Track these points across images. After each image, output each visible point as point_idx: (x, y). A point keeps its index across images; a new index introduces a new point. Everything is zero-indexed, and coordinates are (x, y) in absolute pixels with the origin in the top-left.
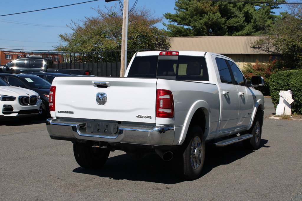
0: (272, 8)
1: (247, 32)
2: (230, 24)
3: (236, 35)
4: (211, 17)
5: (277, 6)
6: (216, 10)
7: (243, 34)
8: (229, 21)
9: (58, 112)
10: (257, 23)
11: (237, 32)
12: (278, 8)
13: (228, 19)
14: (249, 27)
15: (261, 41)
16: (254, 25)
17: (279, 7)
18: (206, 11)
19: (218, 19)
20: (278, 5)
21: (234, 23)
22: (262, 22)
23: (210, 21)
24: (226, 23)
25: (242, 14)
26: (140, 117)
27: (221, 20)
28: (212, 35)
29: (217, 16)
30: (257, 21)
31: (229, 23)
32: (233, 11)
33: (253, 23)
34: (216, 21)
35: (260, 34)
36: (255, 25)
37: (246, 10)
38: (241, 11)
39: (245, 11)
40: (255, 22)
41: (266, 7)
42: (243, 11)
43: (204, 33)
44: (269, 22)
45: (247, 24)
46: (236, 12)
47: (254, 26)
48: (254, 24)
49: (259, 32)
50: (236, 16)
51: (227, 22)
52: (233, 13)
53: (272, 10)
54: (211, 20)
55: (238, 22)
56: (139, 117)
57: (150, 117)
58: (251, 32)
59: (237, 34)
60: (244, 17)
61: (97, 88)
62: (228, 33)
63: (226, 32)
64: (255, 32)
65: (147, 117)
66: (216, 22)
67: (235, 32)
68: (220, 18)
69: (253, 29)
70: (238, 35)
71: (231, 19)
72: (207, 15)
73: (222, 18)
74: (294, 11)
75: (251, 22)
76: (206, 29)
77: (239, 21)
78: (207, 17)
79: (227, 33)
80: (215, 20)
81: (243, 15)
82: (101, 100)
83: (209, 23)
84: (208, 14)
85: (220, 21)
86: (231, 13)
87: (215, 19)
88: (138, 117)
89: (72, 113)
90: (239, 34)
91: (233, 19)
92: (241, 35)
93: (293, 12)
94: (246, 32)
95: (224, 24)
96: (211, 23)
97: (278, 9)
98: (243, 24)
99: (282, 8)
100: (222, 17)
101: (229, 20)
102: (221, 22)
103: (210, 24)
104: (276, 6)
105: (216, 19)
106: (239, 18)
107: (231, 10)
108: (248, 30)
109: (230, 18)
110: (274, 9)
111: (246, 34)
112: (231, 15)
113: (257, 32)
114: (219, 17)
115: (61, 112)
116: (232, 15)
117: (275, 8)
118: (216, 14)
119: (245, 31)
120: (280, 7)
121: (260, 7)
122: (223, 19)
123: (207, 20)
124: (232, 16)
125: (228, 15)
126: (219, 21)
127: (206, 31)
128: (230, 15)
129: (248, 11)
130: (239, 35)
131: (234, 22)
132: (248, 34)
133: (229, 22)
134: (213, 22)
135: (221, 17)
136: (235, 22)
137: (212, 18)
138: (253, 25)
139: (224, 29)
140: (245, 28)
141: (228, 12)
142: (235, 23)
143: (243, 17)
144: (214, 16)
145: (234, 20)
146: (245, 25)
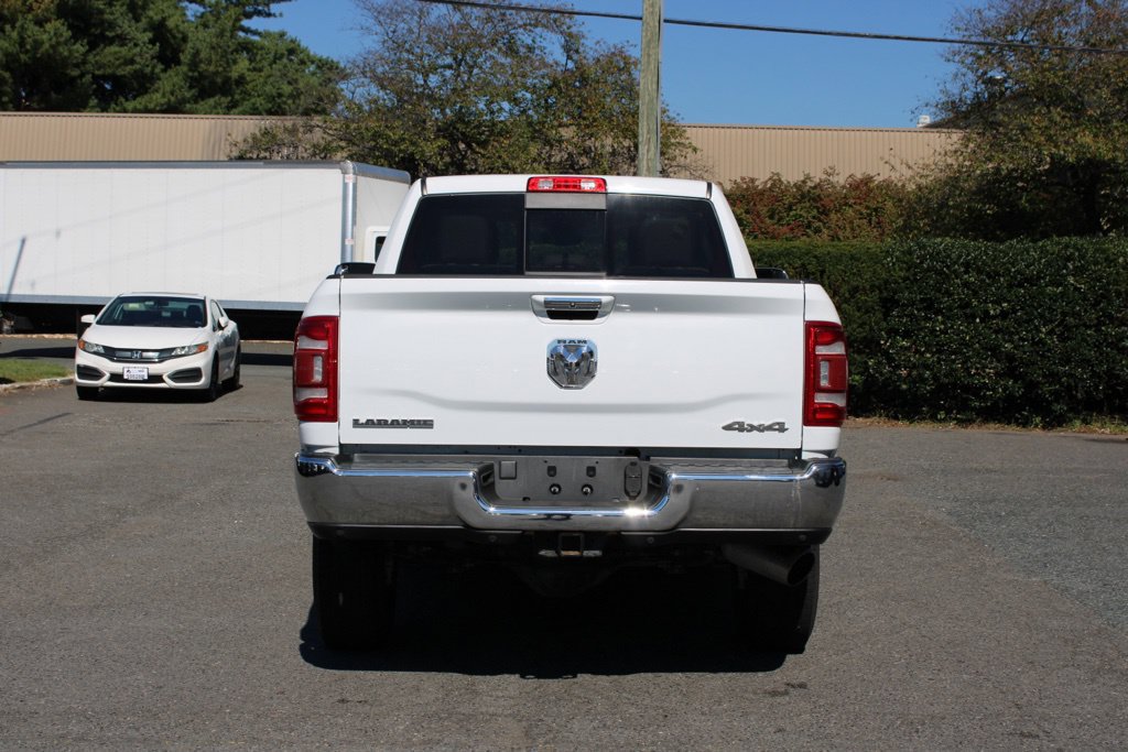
0: (248, 16)
1: (169, 100)
2: (100, 66)
3: (125, 111)
4: (29, 37)
5: (266, 9)
6: (47, 10)
7: (151, 106)
8: (98, 54)
9: (356, 423)
10: (203, 66)
11: (127, 100)
12: (269, 15)
13: (92, 46)
14: (171, 81)
15: (269, 137)
16: (190, 74)
17: (272, 12)
18: (6, 12)
19: (58, 43)
20: (268, 5)
21: (117, 62)
22: (221, 65)
23: (27, 52)
24: (84, 62)
25: (145, 31)
26: (741, 427)
27: (70, 51)
28: (35, 105)
29: (55, 34)
30: (201, 61)
31: (96, 62)
32: (112, 17)
33: (189, 65)
34: (51, 51)
35: (215, 107)
36: (196, 74)
37: (157, 18)
38: (137, 20)
39: (151, 18)
40: (194, 65)
41: (226, 9)
42: (144, 20)
43: (5, 99)
44: (242, 65)
45: (164, 71)
46: (120, 22)
47: (191, 78)
48: (190, 70)
49: (211, 101)
50: (122, 40)
51: (90, 57)
52: (112, 25)
53: (245, 23)
54: (28, 47)
55: (132, 62)
56: (735, 429)
57: (781, 428)
58: (184, 101)
59: (130, 105)
60: (154, 44)
61: (548, 320)
62: (96, 101)
63: (89, 97)
64: (196, 102)
65: (770, 428)
66: (49, 55)
67: (122, 99)
68: (66, 43)
69: (191, 87)
70: (132, 112)
71: (105, 47)
72: (13, 27)
73: (74, 44)
74: (394, 32)
75: (178, 63)
76: (11, 81)
77: (135, 55)
78: (15, 35)
79: (93, 102)
80: (47, 50)
81: (150, 35)
82: (571, 367)
83: (20, 59)
84: (18, 24)
85: (66, 53)
86: (103, 22)
87: (47, 46)
88: (728, 428)
89: (427, 424)
90: (139, 107)
91: (114, 48)
92: (147, 111)
93: (391, 35)
94: (166, 100)
95: (77, 66)
96: (30, 62)
97: (267, 19)
98: (148, 70)
99: (281, 15)
100: (75, 38)
101: (98, 50)
102: (69, 58)
103: (26, 64)
104: (260, 8)
105: (52, 46)
106: (136, 45)
107: (101, 12)
108: (172, 94)
109: (102, 45)
110: (255, 18)
111: (165, 107)
112: (102, 34)
113: (203, 100)
114: (62, 39)
115: (370, 424)
116: (107, 33)
117: (259, 13)
118: (48, 26)
119: (159, 95)
120: (277, 14)
121: (201, 10)
122: (79, 48)
123: (14, 49)
124: (108, 37)
125: (93, 30)
126: (61, 54)
127: (9, 90)
128: (99, 31)
129: (164, 19)
130: (135, 111)
131: (118, 59)
132: (173, 109)
133: (98, 58)
134: (38, 56)
135: (71, 38)
136: (121, 61)
137: (35, 41)
138: (185, 74)
139: (82, 84)
140: (158, 84)
141: (93, 21)
142: (119, 66)
143: (152, 42)
144: (45, 31)
145: (116, 53)
146: (157, 70)
